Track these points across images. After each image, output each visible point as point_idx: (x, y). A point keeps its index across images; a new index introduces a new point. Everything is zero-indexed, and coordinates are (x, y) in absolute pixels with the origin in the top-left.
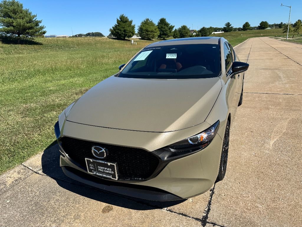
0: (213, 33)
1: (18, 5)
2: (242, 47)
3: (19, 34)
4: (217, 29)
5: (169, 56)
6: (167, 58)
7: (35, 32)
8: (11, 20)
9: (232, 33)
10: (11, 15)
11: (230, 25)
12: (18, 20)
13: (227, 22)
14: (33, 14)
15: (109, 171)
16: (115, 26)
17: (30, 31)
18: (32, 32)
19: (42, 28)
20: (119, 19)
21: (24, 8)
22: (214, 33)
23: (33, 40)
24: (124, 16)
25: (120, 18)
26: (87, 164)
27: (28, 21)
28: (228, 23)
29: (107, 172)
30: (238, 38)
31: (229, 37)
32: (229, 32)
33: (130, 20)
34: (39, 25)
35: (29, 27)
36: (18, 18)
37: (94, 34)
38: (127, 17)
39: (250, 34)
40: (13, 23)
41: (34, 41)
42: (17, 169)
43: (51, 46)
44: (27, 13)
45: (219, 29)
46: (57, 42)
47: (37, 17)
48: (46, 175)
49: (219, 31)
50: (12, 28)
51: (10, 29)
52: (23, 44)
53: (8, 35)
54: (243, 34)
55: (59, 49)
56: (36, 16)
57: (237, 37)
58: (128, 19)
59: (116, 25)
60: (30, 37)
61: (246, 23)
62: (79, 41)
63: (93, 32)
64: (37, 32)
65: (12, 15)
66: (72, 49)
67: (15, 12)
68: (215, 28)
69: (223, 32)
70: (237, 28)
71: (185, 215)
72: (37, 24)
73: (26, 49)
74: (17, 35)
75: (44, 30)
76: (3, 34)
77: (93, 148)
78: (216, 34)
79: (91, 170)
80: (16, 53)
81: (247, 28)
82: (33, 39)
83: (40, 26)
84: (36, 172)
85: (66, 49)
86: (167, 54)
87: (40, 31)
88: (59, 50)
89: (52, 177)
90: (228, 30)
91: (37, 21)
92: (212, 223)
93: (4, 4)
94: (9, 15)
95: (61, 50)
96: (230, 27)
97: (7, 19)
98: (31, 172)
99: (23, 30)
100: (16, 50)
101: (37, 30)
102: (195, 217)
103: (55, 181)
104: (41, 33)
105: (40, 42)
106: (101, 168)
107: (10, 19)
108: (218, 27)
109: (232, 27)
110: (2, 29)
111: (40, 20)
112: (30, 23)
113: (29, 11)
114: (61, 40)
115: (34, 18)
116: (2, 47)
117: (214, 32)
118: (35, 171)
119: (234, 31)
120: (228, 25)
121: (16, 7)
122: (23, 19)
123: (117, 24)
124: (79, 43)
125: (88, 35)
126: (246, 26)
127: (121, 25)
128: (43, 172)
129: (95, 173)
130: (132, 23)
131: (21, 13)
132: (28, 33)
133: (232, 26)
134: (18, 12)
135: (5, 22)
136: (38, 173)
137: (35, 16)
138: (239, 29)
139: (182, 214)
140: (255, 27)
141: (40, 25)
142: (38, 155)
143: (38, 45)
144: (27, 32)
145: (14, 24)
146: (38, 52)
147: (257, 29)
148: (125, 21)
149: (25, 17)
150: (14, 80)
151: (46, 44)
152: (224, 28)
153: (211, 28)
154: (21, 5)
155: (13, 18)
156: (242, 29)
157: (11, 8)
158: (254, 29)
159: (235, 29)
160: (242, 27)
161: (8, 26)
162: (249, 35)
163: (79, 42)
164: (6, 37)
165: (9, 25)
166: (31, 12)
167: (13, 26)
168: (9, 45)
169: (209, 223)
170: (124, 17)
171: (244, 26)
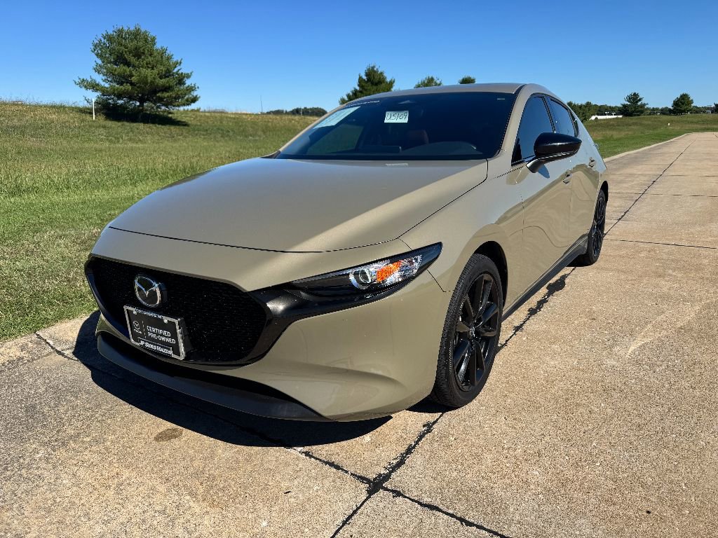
0: (593, 118)
1: (146, 40)
2: (660, 151)
3: (142, 101)
4: (606, 110)
5: (393, 118)
6: (386, 121)
7: (175, 98)
8: (128, 70)
9: (645, 119)
10: (128, 59)
11: (640, 100)
12: (143, 71)
13: (630, 92)
14: (175, 59)
15: (167, 337)
16: (353, 93)
17: (166, 95)
18: (168, 97)
19: (191, 89)
20: (365, 77)
21: (158, 46)
22: (596, 118)
23: (170, 115)
24: (375, 69)
25: (367, 75)
26: (128, 322)
27: (164, 73)
28: (635, 94)
29: (163, 339)
30: (659, 131)
31: (633, 127)
32: (635, 115)
33: (388, 80)
34: (185, 84)
35: (163, 86)
36: (142, 67)
37: (308, 112)
38: (381, 73)
39: (692, 122)
40: (131, 76)
41: (171, 118)
42: (21, 340)
43: (207, 130)
44: (163, 57)
45: (610, 110)
46: (221, 122)
47: (182, 66)
48: (76, 359)
49: (610, 114)
50: (128, 87)
51: (123, 88)
52: (148, 123)
53: (120, 102)
54: (671, 122)
55: (222, 136)
56: (180, 63)
57: (654, 129)
58: (384, 78)
59: (356, 90)
60: (163, 108)
61: (681, 96)
62: (269, 122)
63: (308, 107)
64: (179, 98)
65: (133, 60)
66: (250, 138)
67: (138, 54)
68: (601, 107)
69: (621, 116)
70: (657, 109)
71: (338, 467)
72: (181, 81)
73: (152, 134)
74: (138, 104)
75: (195, 93)
76: (109, 99)
77: (136, 281)
78: (601, 120)
79: (136, 337)
80: (130, 140)
81: (684, 107)
82: (170, 113)
83: (187, 85)
84: (59, 353)
85: (238, 137)
86: (387, 113)
87: (185, 94)
88: (222, 139)
89: (85, 365)
90: (633, 112)
91: (182, 73)
92: (393, 491)
93: (119, 36)
94: (125, 59)
95: (226, 138)
96: (639, 103)
97: (121, 69)
98: (50, 350)
99: (151, 92)
100: (131, 134)
101: (179, 93)
102: (360, 473)
103: (88, 372)
104: (187, 100)
105: (183, 120)
106: (152, 331)
107: (126, 68)
108: (609, 105)
109: (645, 105)
110: (109, 90)
111: (189, 72)
112: (166, 77)
113: (168, 52)
114: (230, 118)
115: (175, 67)
116: (104, 127)
117: (596, 116)
118: (59, 349)
119: (650, 114)
120: (634, 98)
121: (140, 44)
122: (153, 68)
123: (358, 88)
124: (267, 127)
125: (296, 112)
126: (683, 104)
127: (366, 90)
128: (74, 353)
129: (142, 343)
130: (392, 87)
131: (151, 55)
132: (161, 100)
133: (643, 101)
134: (144, 53)
135: (116, 73)
136: (63, 355)
137: (177, 63)
138: (665, 112)
139: (332, 465)
140: (708, 108)
141: (188, 82)
142: (77, 320)
143: (179, 125)
144: (159, 97)
145: (134, 79)
146: (175, 141)
147: (712, 112)
148: (376, 80)
149: (159, 66)
150: (99, 185)
151: (196, 125)
152: (624, 106)
153: (588, 104)
154: (153, 39)
155: (134, 66)
156: (670, 110)
157: (131, 45)
158: (704, 112)
159: (654, 109)
160: (670, 106)
161: (121, 84)
162: (688, 126)
163: (270, 124)
164: (115, 106)
165: (122, 80)
166: (172, 55)
167: (132, 84)
168: (120, 124)
169: (386, 489)
170: (375, 72)
171: (676, 103)
